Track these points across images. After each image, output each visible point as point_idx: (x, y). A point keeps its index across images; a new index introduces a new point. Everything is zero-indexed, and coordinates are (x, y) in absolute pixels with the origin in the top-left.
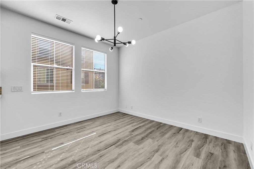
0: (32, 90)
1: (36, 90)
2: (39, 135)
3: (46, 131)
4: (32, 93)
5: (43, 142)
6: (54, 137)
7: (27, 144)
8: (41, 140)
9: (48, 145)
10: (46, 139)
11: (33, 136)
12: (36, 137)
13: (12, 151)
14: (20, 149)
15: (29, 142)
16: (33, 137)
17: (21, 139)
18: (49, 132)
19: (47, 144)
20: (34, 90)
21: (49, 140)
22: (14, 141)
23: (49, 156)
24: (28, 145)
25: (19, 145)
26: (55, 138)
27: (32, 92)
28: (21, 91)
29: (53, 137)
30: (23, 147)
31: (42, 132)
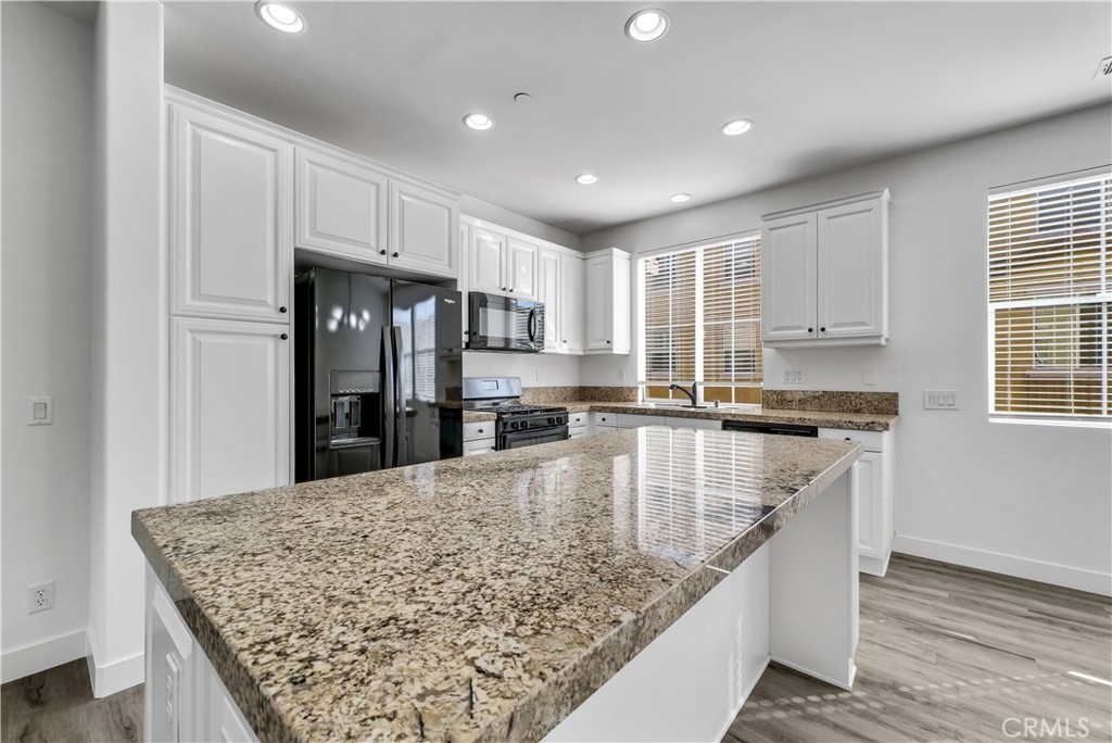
0: (991, 410)
1: (1005, 409)
2: (1021, 590)
3: (1052, 591)
4: (991, 420)
5: (1033, 625)
6: (1089, 632)
7: (974, 598)
8: (1024, 611)
9: (1055, 646)
10: (1051, 620)
11: (996, 585)
12: (1007, 593)
13: (925, 594)
14: (947, 601)
15: (980, 596)
16: (995, 587)
17: (952, 572)
18: (1068, 601)
19: (1050, 642)
20: (997, 409)
21: (1066, 632)
22: (932, 571)
23: (1051, 686)
24: (975, 603)
25: (946, 590)
26: (1095, 637)
27: (992, 416)
28: (951, 407)
29: (1082, 629)
30: (958, 601)
31: (1037, 588)
